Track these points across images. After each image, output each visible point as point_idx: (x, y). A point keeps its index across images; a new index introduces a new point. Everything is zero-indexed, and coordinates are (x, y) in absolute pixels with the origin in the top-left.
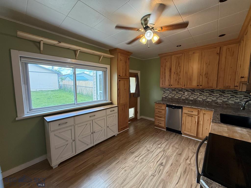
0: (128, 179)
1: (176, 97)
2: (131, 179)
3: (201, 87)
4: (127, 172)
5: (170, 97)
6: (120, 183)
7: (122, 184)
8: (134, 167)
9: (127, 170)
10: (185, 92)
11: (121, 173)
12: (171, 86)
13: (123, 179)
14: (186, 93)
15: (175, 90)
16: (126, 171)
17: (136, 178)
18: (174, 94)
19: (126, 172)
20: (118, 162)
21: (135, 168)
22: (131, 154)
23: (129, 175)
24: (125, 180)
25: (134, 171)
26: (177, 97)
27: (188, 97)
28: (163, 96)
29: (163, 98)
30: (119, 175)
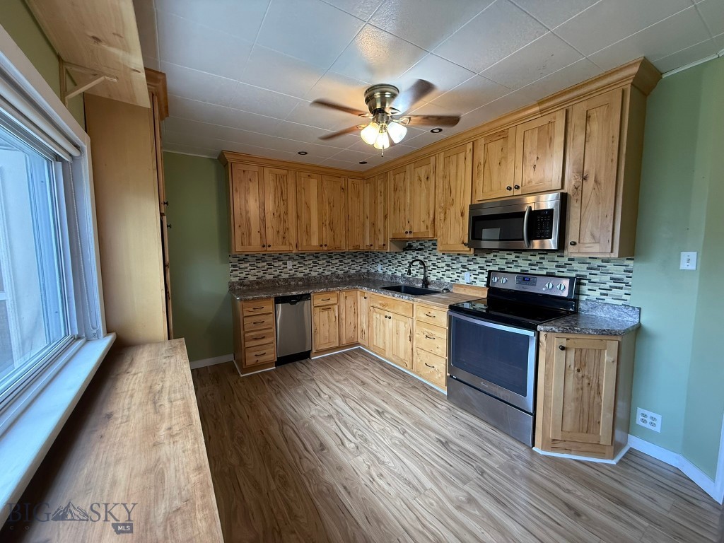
0: (405, 476)
1: (268, 277)
2: (406, 469)
3: (326, 248)
4: (385, 471)
5: (254, 278)
6: (414, 493)
7: (417, 490)
8: (375, 456)
9: (381, 472)
10: (288, 262)
11: (386, 487)
12: (268, 249)
13: (405, 485)
14: (290, 264)
15: (263, 259)
16: (382, 475)
17: (405, 460)
18: (263, 269)
19: (385, 476)
20: (345, 488)
22: (325, 451)
23: (396, 470)
24: (409, 483)
25: (386, 460)
26: (271, 277)
27: (293, 272)
28: (232, 278)
29: (232, 285)
30: (393, 492)
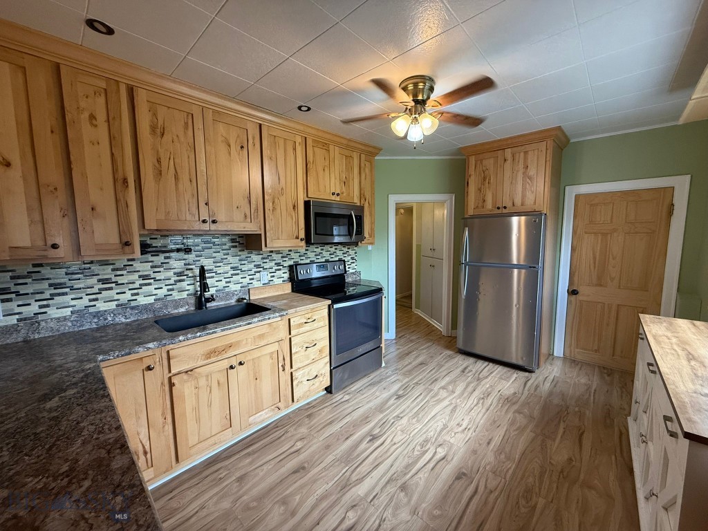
4: (453, 423)
7: (455, 407)
8: (441, 431)
9: (455, 425)
11: (466, 421)
13: (457, 412)
19: (457, 423)
20: (488, 443)
21: (439, 429)
23: (447, 418)
